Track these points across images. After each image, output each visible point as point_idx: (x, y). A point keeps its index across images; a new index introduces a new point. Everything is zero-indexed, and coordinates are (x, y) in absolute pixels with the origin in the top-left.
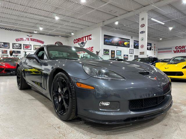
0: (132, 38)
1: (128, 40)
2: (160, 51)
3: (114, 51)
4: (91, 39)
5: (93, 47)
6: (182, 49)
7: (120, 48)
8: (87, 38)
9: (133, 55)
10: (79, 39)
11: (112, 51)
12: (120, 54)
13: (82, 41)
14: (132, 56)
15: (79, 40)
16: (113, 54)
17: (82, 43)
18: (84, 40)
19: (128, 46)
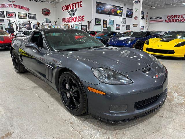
0: (125, 5)
1: (121, 8)
2: (152, 20)
3: (107, 21)
4: (82, 6)
5: (84, 16)
6: (173, 19)
7: (112, 17)
8: (77, 5)
9: (126, 25)
10: (68, 5)
11: (104, 20)
12: (112, 24)
13: (71, 9)
14: (124, 26)
15: (68, 7)
16: (105, 24)
17: (72, 11)
18: (74, 7)
19: (121, 15)
